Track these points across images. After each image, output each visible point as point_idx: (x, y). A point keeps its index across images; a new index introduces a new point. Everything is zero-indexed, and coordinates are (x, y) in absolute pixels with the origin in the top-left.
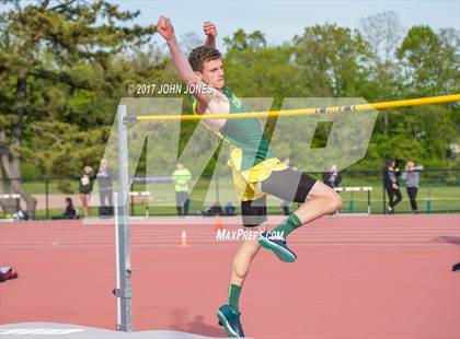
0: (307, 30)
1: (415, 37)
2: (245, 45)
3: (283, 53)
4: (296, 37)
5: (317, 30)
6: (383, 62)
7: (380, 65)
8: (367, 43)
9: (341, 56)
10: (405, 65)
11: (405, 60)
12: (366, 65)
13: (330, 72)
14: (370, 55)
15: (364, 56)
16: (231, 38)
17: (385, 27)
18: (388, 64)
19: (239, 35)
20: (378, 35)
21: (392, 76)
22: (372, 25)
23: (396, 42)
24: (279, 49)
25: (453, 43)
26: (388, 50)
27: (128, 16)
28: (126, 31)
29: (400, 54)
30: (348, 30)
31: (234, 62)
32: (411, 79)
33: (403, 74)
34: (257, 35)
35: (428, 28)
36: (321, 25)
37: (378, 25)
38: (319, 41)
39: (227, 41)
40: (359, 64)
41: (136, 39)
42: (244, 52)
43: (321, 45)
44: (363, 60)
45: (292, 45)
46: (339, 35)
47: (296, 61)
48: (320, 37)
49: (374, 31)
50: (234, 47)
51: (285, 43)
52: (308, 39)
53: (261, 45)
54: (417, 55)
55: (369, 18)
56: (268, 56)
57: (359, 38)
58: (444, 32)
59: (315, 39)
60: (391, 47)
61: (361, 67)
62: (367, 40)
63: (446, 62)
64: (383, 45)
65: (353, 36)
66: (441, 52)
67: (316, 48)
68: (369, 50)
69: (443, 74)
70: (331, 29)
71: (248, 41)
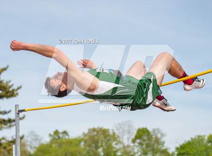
0: (89, 130)
1: (141, 133)
2: (59, 137)
3: (78, 141)
4: (84, 133)
5: (94, 130)
6: (126, 145)
7: (124, 147)
8: (118, 136)
9: (106, 142)
10: (137, 146)
11: (136, 144)
12: (118, 147)
13: (100, 150)
14: (120, 142)
15: (117, 142)
16: (52, 133)
17: (127, 128)
18: (128, 146)
19: (56, 132)
20: (123, 132)
21: (130, 152)
22: (120, 127)
23: (132, 135)
24: (76, 139)
25: (159, 136)
26: (128, 139)
27: (5, 113)
28: (4, 121)
29: (134, 141)
30: (109, 130)
31: (54, 145)
32: (139, 154)
33: (136, 151)
34: (65, 133)
35: (146, 129)
36: (96, 127)
37: (123, 127)
38: (95, 135)
39: (50, 135)
40: (115, 146)
41: (9, 125)
42: (59, 141)
43: (96, 137)
44: (116, 144)
45: (82, 137)
46: (104, 132)
47: (84, 145)
48: (95, 133)
49: (121, 130)
50: (54, 138)
51: (79, 137)
52: (90, 134)
53: (67, 137)
54: (142, 142)
55: (119, 124)
56: (70, 142)
57: (114, 134)
58: (154, 131)
59: (93, 134)
60: (130, 138)
61: (115, 148)
62: (118, 134)
63: (156, 145)
64: (126, 137)
65: (111, 132)
66: (153, 140)
67: (94, 139)
68: (119, 140)
69: (155, 150)
70: (101, 129)
71: (61, 135)
